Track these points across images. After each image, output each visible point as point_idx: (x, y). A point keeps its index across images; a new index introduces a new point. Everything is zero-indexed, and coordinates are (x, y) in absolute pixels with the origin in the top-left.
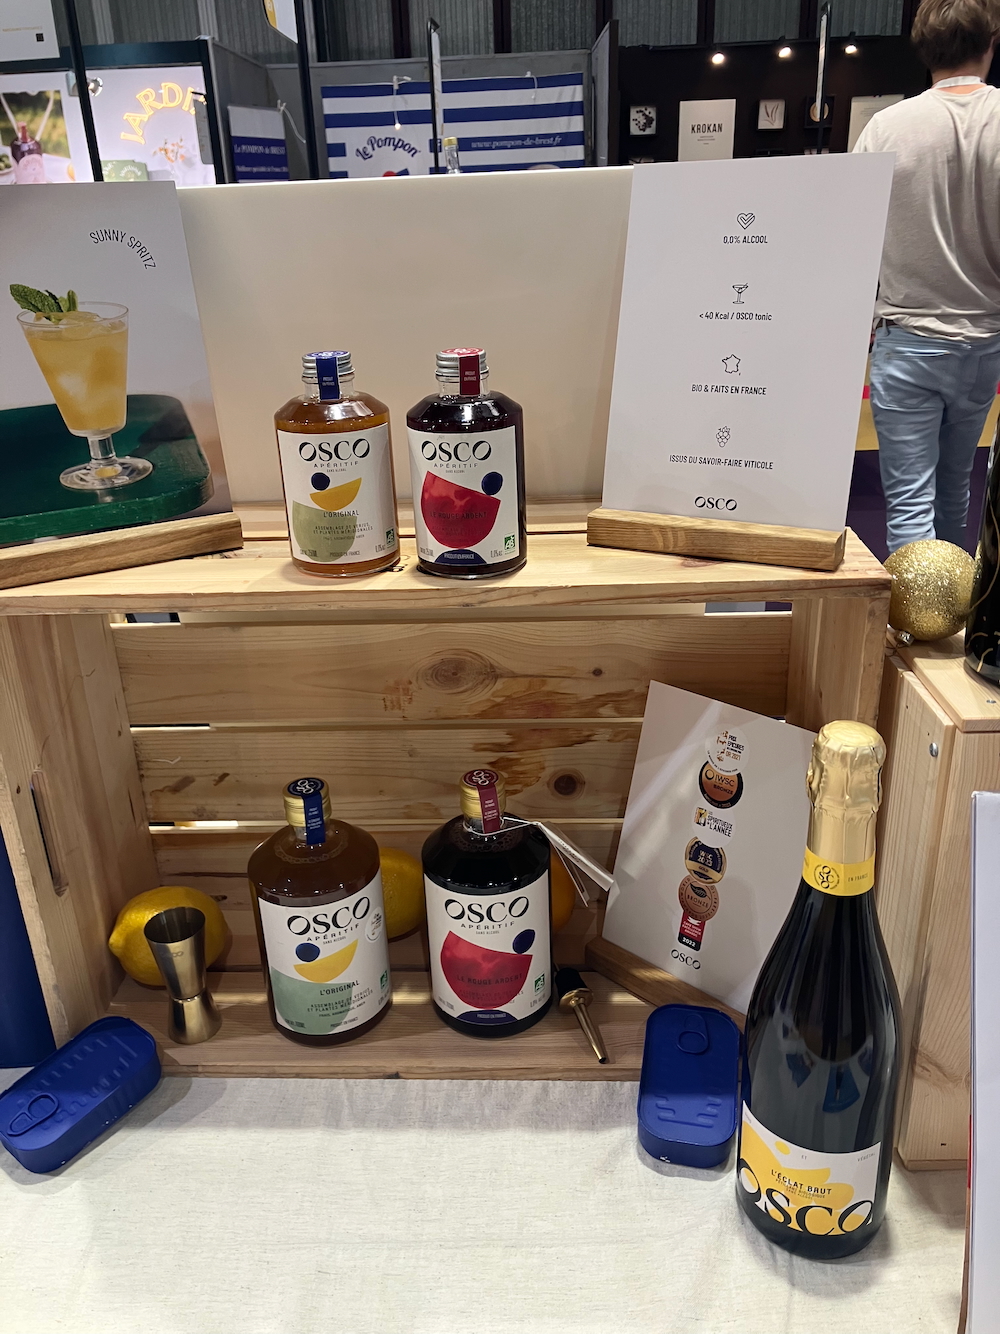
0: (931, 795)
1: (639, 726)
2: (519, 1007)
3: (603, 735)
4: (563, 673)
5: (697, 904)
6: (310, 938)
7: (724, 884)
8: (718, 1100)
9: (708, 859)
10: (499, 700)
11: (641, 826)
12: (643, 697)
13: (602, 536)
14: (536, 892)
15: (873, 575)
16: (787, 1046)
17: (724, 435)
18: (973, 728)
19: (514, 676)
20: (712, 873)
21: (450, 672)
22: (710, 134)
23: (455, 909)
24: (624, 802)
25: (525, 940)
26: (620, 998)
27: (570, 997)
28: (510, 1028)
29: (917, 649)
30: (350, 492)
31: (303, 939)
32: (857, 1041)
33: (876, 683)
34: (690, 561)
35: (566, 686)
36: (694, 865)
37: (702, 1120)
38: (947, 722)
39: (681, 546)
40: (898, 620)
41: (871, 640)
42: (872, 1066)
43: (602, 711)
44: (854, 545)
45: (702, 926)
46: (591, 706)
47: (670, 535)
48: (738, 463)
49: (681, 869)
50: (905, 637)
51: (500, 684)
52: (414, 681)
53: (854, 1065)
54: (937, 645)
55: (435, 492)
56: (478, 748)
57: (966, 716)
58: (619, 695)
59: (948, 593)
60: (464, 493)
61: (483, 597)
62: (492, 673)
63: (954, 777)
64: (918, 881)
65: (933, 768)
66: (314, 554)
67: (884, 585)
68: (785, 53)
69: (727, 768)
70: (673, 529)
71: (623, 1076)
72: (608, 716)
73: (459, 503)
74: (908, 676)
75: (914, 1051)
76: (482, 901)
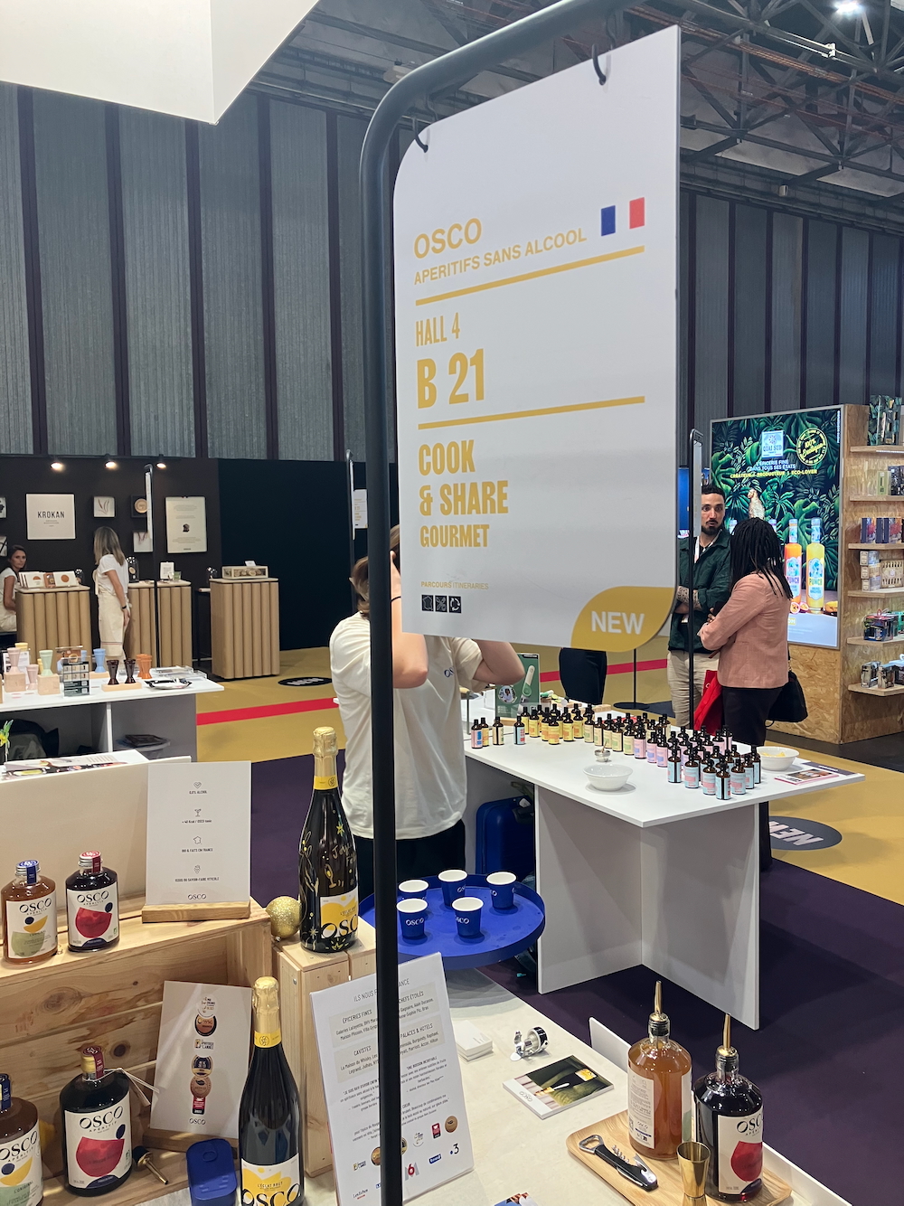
0: (297, 1000)
1: (160, 1007)
2: (119, 1172)
3: (139, 1017)
4: (118, 987)
5: (200, 1090)
6: (11, 1160)
7: (212, 1074)
8: (227, 1176)
9: (203, 1064)
10: (83, 1011)
11: (166, 1060)
12: (161, 991)
13: (148, 919)
14: (124, 1102)
15: (263, 917)
16: (258, 1130)
17: (197, 868)
18: (307, 970)
19: (92, 995)
20: (207, 1071)
21: (54, 1002)
22: (53, 519)
23: (86, 1123)
24: (156, 1050)
25: (121, 1131)
26: (165, 1156)
27: (143, 1160)
28: (116, 1183)
29: (283, 943)
30: (43, 922)
31: (6, 1162)
32: (283, 1119)
33: (270, 960)
34: (190, 924)
35: (119, 995)
36: (197, 1070)
37: (221, 1187)
38: (298, 969)
39: (186, 918)
40: (274, 933)
41: (266, 941)
42: (291, 1129)
43: (139, 1003)
44: (254, 904)
45: (204, 1101)
46: (132, 1003)
47: (180, 913)
48: (204, 879)
49: (191, 1074)
50: (278, 938)
51: (83, 1002)
52: (34, 1012)
53: (284, 1129)
54: (289, 939)
55: (83, 916)
56: (71, 1042)
57: (304, 966)
58: (147, 993)
59: (290, 917)
60: (96, 914)
61: (107, 957)
62: (79, 997)
63: (304, 990)
64: (297, 1037)
65: (296, 988)
66: (23, 954)
67: (268, 920)
68: (111, 465)
69: (208, 1016)
70: (182, 911)
71: (180, 1186)
72: (142, 1006)
73: (95, 918)
74: (281, 954)
75: (306, 1116)
76: (99, 1114)
